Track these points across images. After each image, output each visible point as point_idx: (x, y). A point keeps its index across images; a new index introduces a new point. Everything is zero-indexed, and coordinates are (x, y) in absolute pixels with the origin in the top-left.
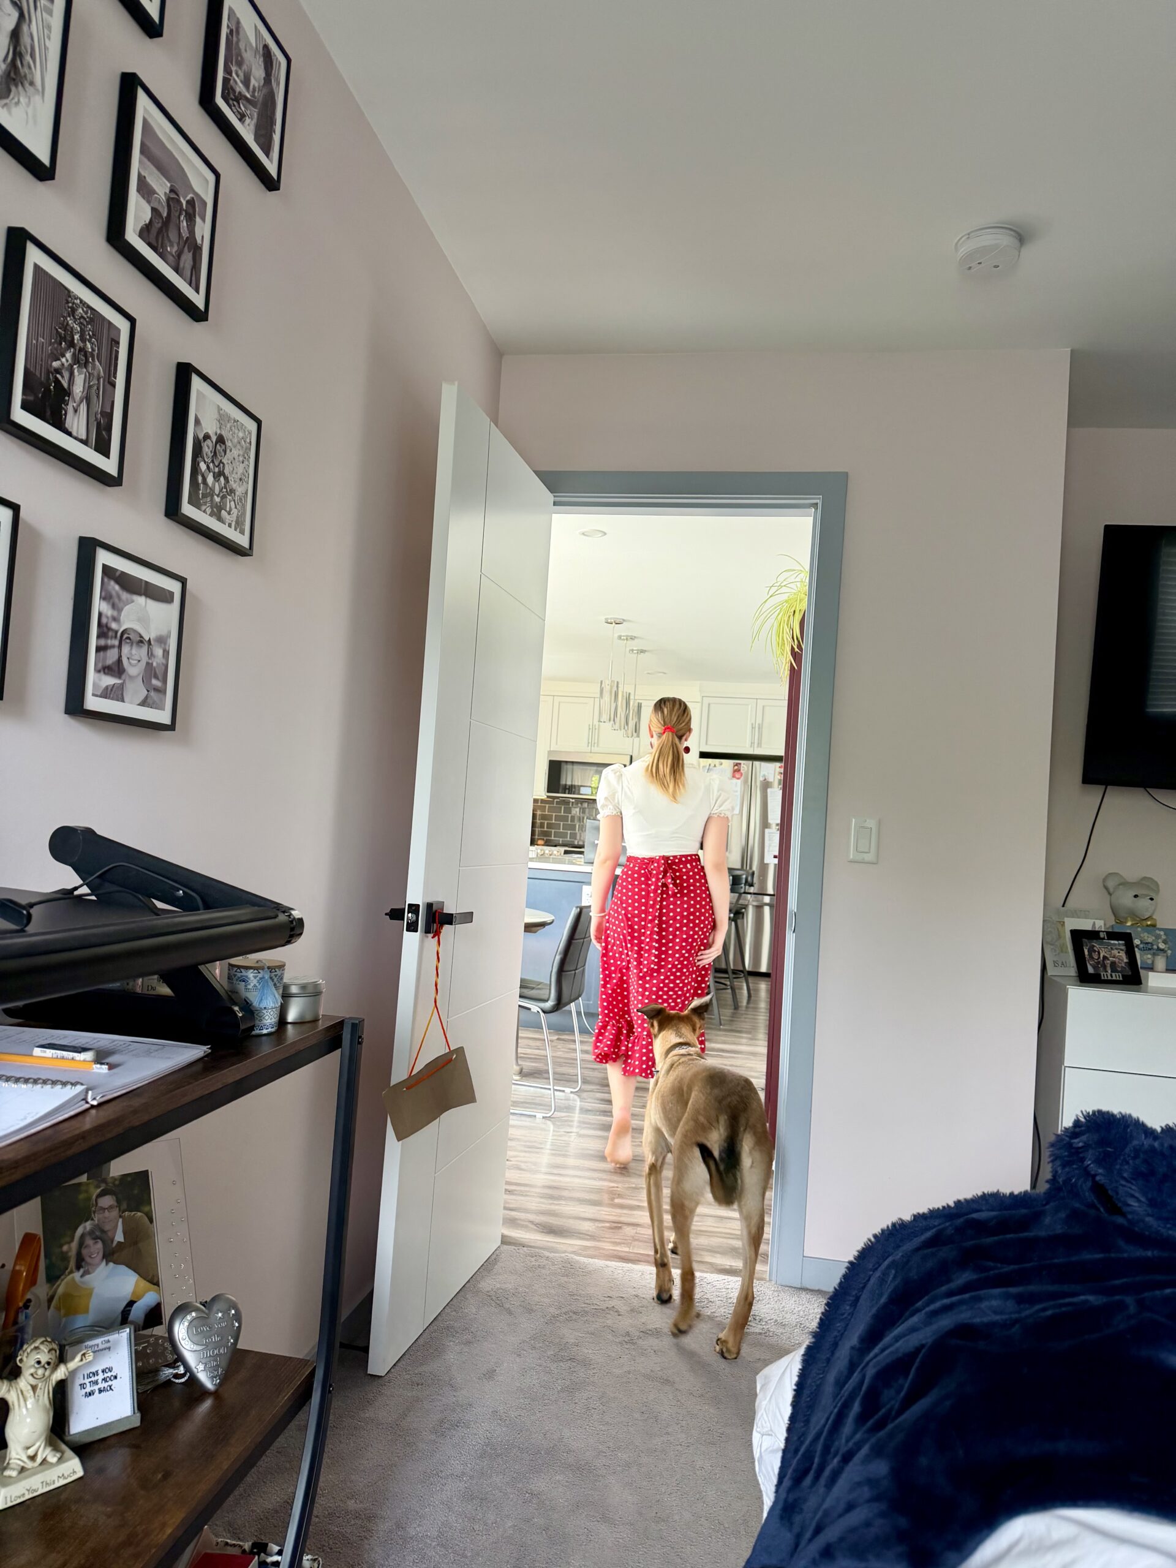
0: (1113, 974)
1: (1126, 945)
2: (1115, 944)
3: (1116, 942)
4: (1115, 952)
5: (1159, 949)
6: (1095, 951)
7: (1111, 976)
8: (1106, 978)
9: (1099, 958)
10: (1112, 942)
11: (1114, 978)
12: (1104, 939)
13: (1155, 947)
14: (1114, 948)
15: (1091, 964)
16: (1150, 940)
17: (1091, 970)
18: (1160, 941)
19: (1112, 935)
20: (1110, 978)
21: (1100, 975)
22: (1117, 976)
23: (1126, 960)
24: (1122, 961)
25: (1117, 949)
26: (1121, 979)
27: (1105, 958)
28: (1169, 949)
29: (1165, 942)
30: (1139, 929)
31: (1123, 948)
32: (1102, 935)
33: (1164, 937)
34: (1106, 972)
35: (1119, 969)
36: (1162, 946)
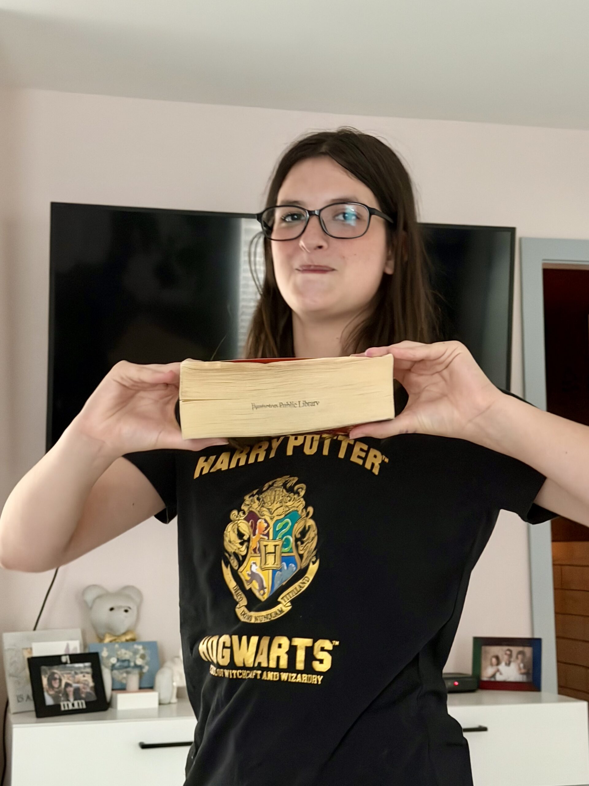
0: (76, 703)
1: (92, 667)
2: (79, 668)
3: (81, 665)
4: (80, 677)
5: (136, 666)
6: (55, 679)
7: (73, 705)
8: (66, 708)
9: (60, 685)
10: (77, 665)
11: (76, 707)
12: (66, 663)
13: (132, 664)
14: (78, 671)
15: (50, 695)
16: (127, 657)
17: (49, 701)
18: (138, 656)
19: (75, 658)
20: (71, 707)
21: (59, 706)
22: (80, 704)
23: (91, 684)
24: (88, 685)
25: (82, 673)
26: (84, 706)
27: (67, 685)
28: (147, 664)
29: (143, 657)
30: (117, 646)
31: (89, 670)
32: (64, 659)
33: (142, 652)
34: (68, 700)
35: (83, 695)
36: (139, 662)
